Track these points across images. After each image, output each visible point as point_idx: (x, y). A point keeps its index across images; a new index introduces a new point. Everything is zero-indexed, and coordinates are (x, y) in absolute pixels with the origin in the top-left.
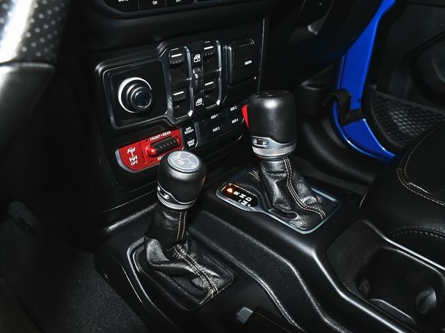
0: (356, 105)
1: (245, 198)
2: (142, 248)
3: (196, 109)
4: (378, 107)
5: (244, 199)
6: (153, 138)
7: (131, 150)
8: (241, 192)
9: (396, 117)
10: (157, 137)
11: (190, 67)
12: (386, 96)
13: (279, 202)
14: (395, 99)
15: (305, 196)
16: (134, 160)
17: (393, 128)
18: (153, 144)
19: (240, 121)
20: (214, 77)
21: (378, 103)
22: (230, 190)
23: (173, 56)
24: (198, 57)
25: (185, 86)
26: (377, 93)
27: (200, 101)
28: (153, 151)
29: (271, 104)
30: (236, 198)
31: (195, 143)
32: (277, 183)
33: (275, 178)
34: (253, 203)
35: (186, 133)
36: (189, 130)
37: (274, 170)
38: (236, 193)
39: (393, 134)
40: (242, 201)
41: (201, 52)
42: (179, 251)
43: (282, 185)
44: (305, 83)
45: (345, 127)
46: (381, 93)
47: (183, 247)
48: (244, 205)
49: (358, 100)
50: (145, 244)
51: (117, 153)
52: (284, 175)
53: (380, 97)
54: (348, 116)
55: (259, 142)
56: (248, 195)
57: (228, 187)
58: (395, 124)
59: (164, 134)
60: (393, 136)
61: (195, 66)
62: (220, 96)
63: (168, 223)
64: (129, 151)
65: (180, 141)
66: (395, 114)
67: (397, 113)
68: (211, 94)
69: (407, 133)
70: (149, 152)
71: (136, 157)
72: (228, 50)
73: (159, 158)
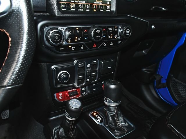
0: (164, 81)
1: (99, 118)
2: (58, 130)
3: (87, 82)
4: (173, 84)
5: (99, 119)
6: (69, 91)
7: (60, 94)
8: (99, 116)
9: (180, 90)
10: (71, 90)
11: (86, 68)
12: (177, 80)
13: (110, 123)
14: (180, 82)
15: (122, 123)
16: (61, 98)
17: (179, 94)
18: (69, 93)
20: (95, 71)
21: (173, 82)
22: (95, 114)
23: (80, 64)
24: (89, 65)
25: (83, 74)
26: (173, 78)
27: (88, 80)
28: (68, 95)
30: (96, 118)
31: (86, 94)
32: (111, 116)
33: (110, 114)
34: (101, 121)
35: (82, 90)
36: (84, 89)
38: (97, 116)
39: (178, 96)
40: (98, 120)
41: (90, 63)
42: (71, 134)
43: (113, 117)
44: (144, 69)
45: (159, 90)
46: (175, 79)
47: (73, 133)
48: (97, 122)
49: (166, 79)
50: (60, 128)
51: (55, 94)
52: (114, 113)
53: (174, 80)
54: (160, 85)
55: (106, 100)
56: (101, 117)
57: (94, 113)
58: (179, 93)
59: (74, 90)
60: (179, 97)
61: (88, 68)
62: (97, 78)
63: (67, 124)
64: (59, 94)
65: (79, 93)
66: (180, 88)
67: (181, 88)
68: (92, 78)
69: (184, 98)
70: (67, 95)
71: (62, 97)
72: (102, 63)
73: (70, 98)
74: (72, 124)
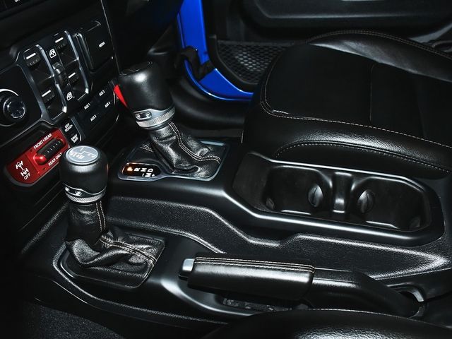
0: (205, 59)
1: (147, 170)
2: (68, 253)
3: (69, 104)
4: (224, 55)
5: (146, 172)
6: (37, 146)
7: (20, 165)
8: (141, 167)
9: (241, 59)
10: (40, 143)
11: (49, 65)
12: (228, 43)
13: (179, 162)
14: (234, 43)
15: (198, 150)
16: (25, 173)
17: (242, 70)
18: (39, 152)
19: (112, 103)
20: (74, 67)
21: (223, 50)
22: (130, 169)
23: (28, 58)
24: (52, 52)
25: (50, 84)
26: (219, 41)
27: (70, 95)
28: (41, 158)
29: (141, 78)
30: (139, 174)
31: (79, 137)
32: (170, 147)
33: (167, 143)
34: (156, 172)
35: (66, 130)
36: (68, 127)
37: (164, 136)
38: (137, 170)
39: (244, 75)
40: (145, 174)
41: (53, 46)
42: (105, 241)
43: (175, 147)
44: (152, 50)
45: (203, 81)
46: (222, 41)
47: (108, 236)
48: (149, 176)
49: (205, 53)
50: (69, 249)
52: (174, 138)
53: (222, 45)
54: (201, 71)
55: (143, 116)
56: (148, 167)
57: (127, 167)
58: (243, 66)
59: (46, 138)
60: (245, 77)
61: (53, 61)
62: (87, 85)
63: (87, 219)
64: (17, 167)
65: (64, 140)
66: (241, 57)
67: (241, 55)
68: (77, 85)
69: (255, 71)
70: (38, 161)
71: (27, 170)
72: (79, 37)
73: (49, 164)
74: (100, 211)
